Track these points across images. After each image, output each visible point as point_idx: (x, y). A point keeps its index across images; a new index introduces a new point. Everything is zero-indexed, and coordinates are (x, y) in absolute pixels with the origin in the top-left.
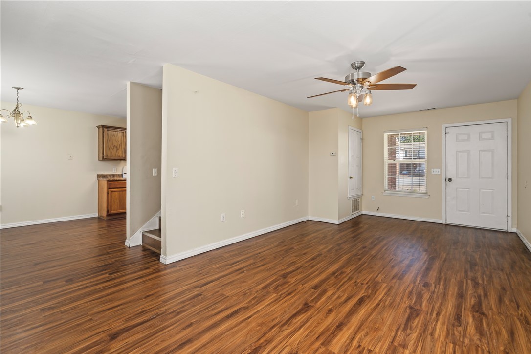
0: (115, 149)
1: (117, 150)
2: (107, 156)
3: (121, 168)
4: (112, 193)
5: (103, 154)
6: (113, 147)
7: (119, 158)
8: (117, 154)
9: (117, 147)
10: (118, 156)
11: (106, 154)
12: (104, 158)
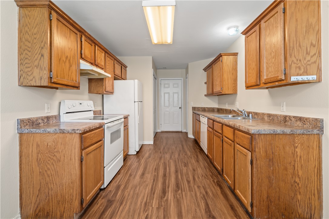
10: (71, 80)
11: (56, 73)
12: (53, 80)
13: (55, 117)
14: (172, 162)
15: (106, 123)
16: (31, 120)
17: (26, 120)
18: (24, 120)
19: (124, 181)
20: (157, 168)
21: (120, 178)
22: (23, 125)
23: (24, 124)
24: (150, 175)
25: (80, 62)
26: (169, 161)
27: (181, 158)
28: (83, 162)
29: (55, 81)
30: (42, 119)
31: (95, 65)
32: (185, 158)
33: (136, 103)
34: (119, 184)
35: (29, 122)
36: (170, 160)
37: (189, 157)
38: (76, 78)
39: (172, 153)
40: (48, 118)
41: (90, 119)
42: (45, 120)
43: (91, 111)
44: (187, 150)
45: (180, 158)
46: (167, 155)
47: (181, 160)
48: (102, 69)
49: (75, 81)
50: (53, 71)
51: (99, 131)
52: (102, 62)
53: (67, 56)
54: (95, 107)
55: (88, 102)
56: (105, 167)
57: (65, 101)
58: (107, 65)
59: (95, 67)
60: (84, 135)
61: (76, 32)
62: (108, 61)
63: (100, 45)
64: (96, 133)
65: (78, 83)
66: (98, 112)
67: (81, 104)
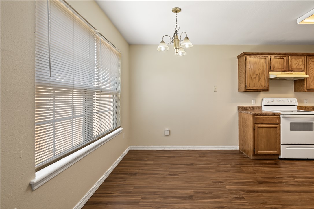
0: (257, 78)
1: (260, 78)
2: (249, 86)
3: (260, 100)
4: (259, 129)
5: (246, 84)
6: (255, 76)
7: (261, 88)
8: (259, 83)
9: (259, 76)
10: (260, 86)
11: (248, 85)
12: (247, 88)
15: (282, 113)
23: (240, 108)
25: (270, 74)
30: (250, 107)
31: (289, 71)
38: (265, 85)
48: (302, 71)
49: (264, 87)
50: (247, 84)
51: (272, 117)
52: (300, 66)
53: (257, 74)
54: (305, 104)
55: (289, 99)
56: (281, 144)
57: (265, 98)
58: (311, 66)
59: (289, 73)
60: (256, 117)
61: (265, 57)
62: (312, 62)
63: (295, 54)
64: (268, 118)
65: (267, 87)
66: (309, 108)
67: (280, 100)
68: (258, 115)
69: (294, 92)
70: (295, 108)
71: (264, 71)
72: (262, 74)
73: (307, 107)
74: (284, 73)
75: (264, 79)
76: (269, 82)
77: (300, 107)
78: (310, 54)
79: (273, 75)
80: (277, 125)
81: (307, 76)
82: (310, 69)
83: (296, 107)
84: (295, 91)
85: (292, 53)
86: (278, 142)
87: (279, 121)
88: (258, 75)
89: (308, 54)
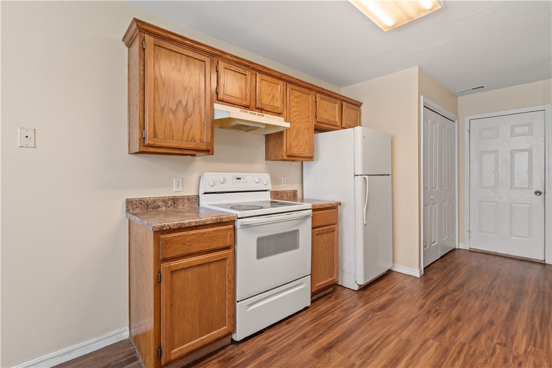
0: (181, 115)
1: (187, 116)
2: (155, 136)
5: (143, 127)
6: (173, 107)
7: (192, 145)
8: (186, 129)
9: (185, 109)
10: (189, 139)
11: (152, 131)
12: (147, 142)
13: (189, 198)
14: (432, 350)
15: (239, 217)
16: (144, 202)
17: (136, 201)
18: (133, 200)
19: (282, 344)
20: (375, 346)
21: (282, 333)
22: (130, 208)
23: (132, 206)
24: (342, 357)
25: (215, 107)
26: (425, 341)
27: (474, 351)
28: (163, 285)
29: (151, 143)
30: (165, 201)
31: (256, 108)
32: (493, 354)
33: (359, 179)
34: (268, 346)
35: (141, 204)
36: (431, 341)
37: (515, 358)
38: (201, 136)
39: (458, 319)
40: (175, 200)
41: (232, 208)
42: (170, 203)
43: (266, 191)
44: (520, 331)
45: (470, 347)
46: (436, 321)
47: (472, 355)
48: (279, 114)
49: (199, 141)
50: (147, 128)
51: (214, 231)
52: (276, 101)
53: (180, 102)
54: (283, 185)
55: (256, 177)
56: (238, 302)
57: (205, 174)
58: (293, 106)
59: (257, 113)
60: (164, 236)
61: (202, 58)
62: (295, 98)
63: (268, 72)
64: (203, 234)
65: (207, 143)
66: (289, 194)
67: (240, 179)
68: (171, 230)
69: (266, 160)
70: (267, 197)
71: (199, 96)
72: (194, 103)
73: (285, 192)
74: (247, 112)
75: (201, 118)
76: (213, 129)
77: (274, 192)
78: (292, 80)
79: (222, 111)
80: (226, 252)
81: (288, 125)
82: (292, 111)
83: (269, 193)
84: (268, 158)
85: (263, 67)
86: (229, 300)
87: (233, 239)
88: (184, 104)
89: (289, 79)
